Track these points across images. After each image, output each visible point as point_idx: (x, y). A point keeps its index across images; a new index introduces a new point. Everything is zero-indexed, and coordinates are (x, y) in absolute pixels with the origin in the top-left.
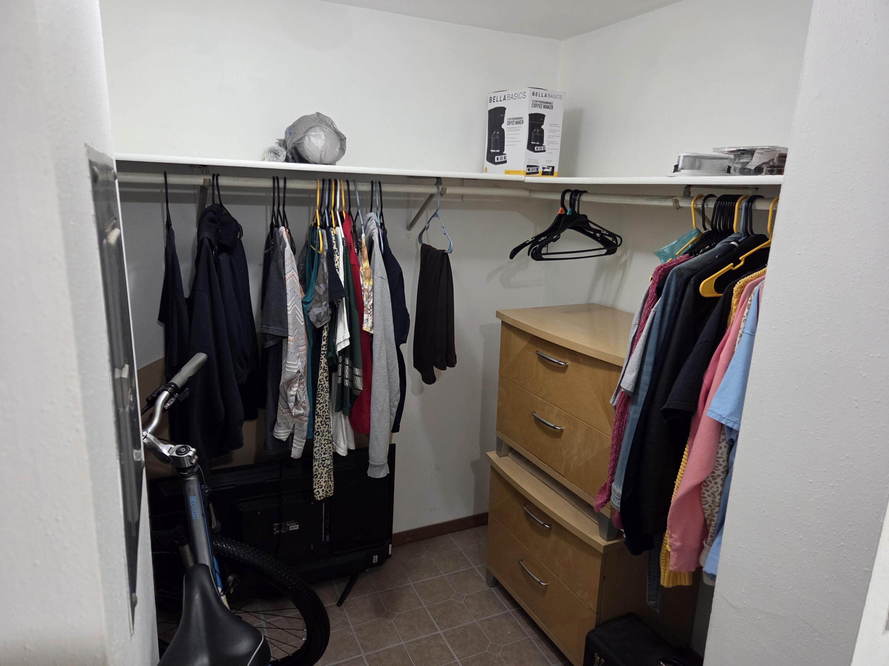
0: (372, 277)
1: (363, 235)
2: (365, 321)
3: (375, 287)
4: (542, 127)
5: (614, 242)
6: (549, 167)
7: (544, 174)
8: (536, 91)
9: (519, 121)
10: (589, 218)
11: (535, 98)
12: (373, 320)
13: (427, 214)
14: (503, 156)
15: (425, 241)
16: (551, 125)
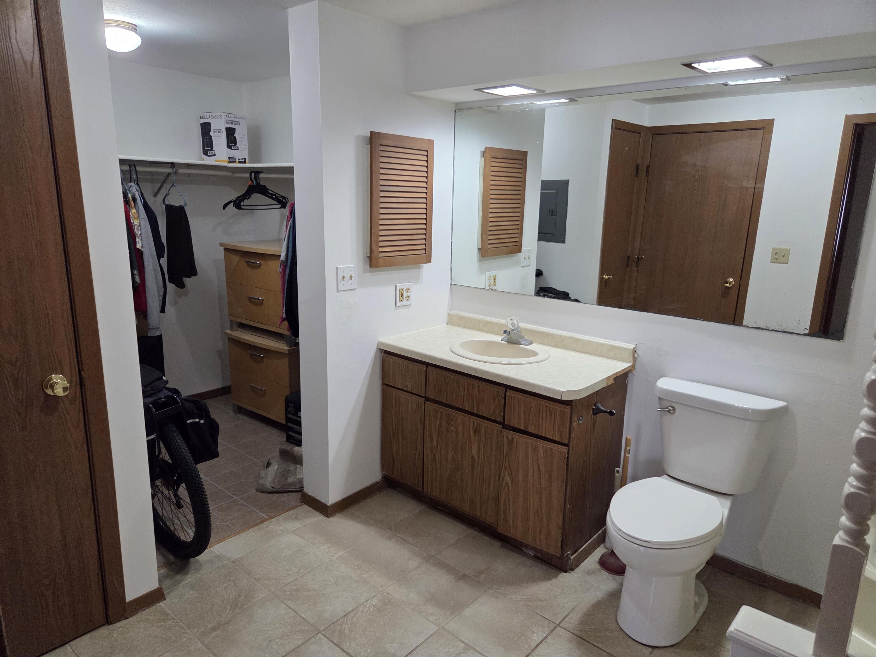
0: (139, 217)
1: (129, 195)
2: (137, 243)
3: (141, 224)
4: (235, 135)
5: (284, 201)
6: (242, 159)
7: (240, 162)
8: (228, 115)
9: (220, 131)
10: (267, 187)
11: (228, 119)
12: (142, 243)
13: (166, 186)
14: (213, 152)
15: (167, 203)
16: (240, 134)
